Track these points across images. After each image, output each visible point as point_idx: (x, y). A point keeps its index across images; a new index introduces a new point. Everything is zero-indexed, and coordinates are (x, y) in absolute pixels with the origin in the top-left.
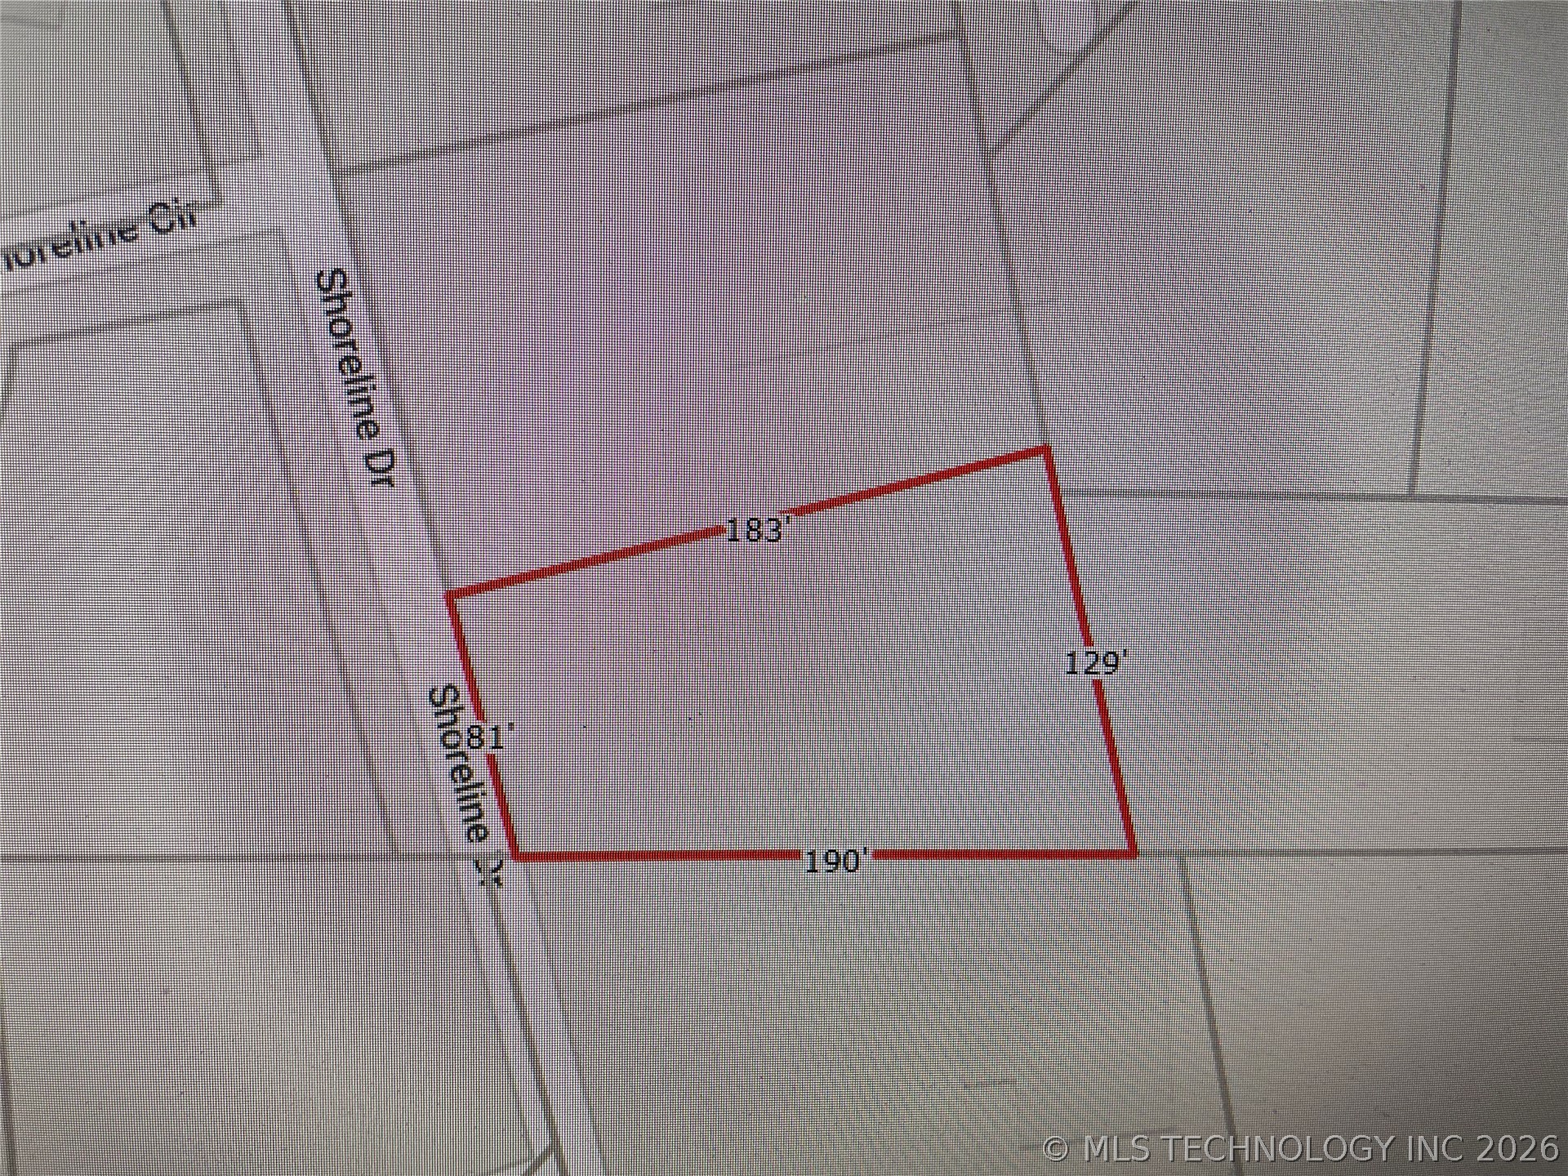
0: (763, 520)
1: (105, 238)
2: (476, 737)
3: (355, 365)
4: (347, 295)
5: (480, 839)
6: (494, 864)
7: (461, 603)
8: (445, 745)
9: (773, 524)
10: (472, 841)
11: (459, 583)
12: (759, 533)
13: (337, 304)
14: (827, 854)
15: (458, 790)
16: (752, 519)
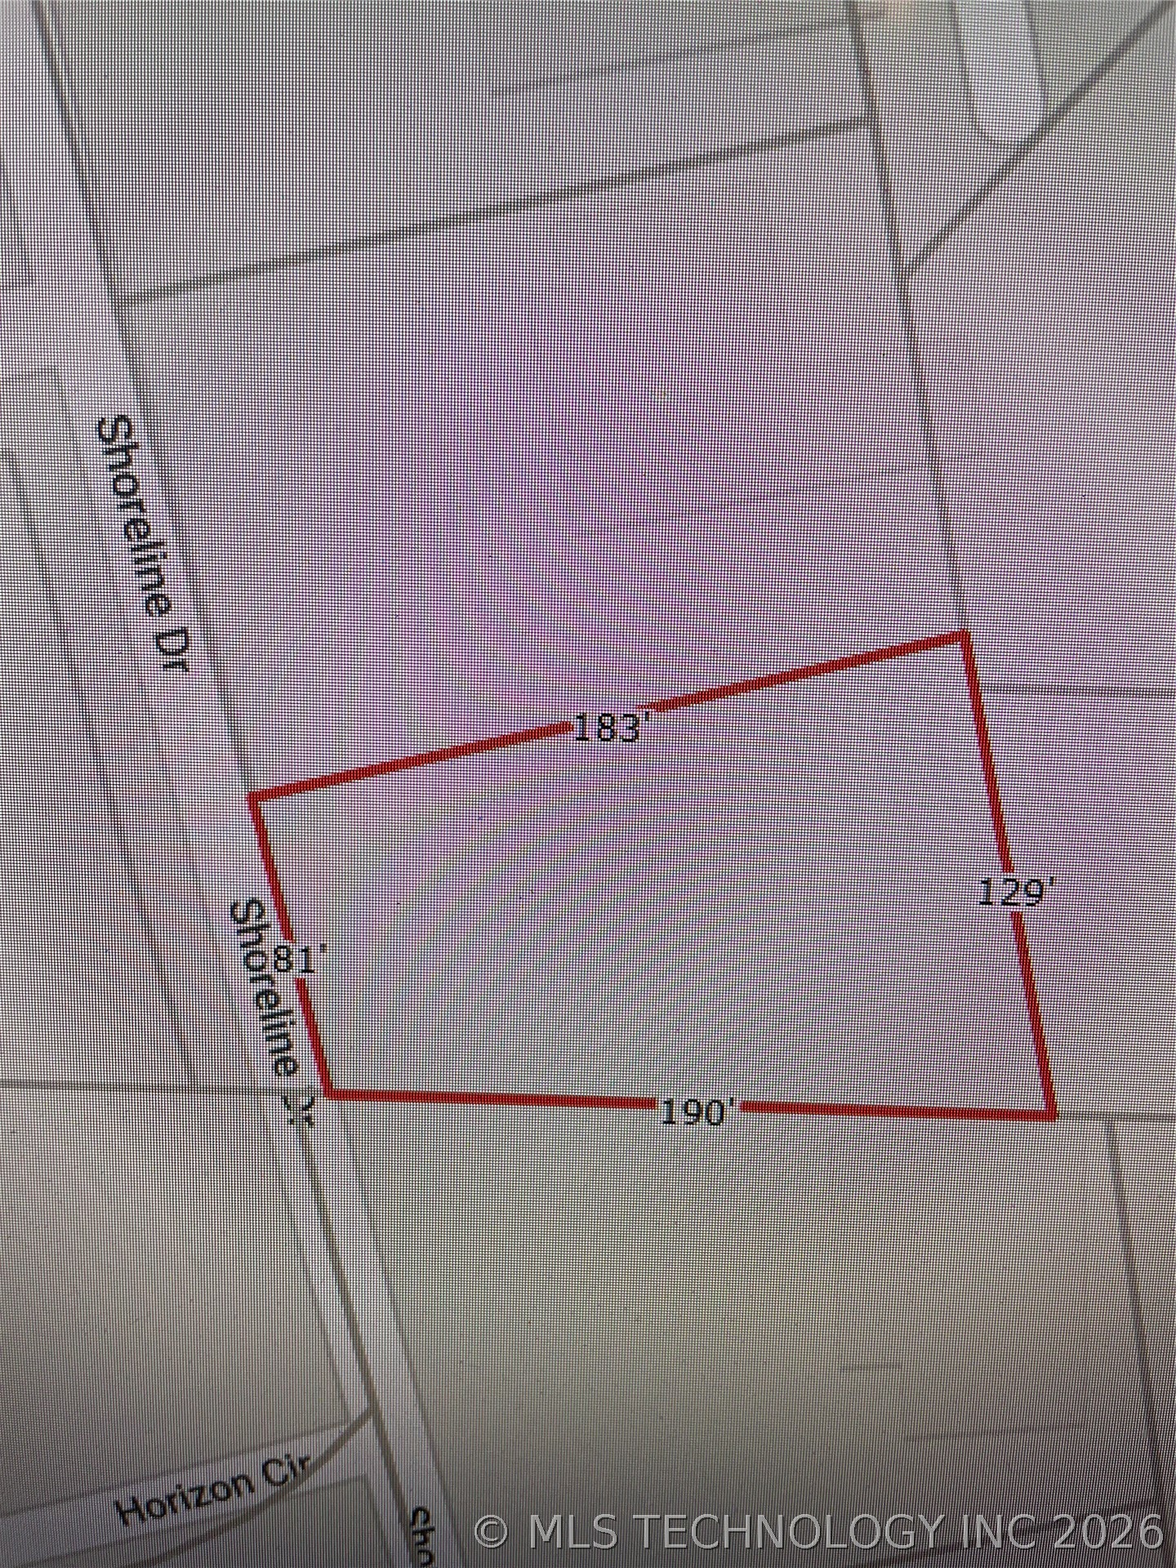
0: (618, 715)
2: (284, 959)
3: (142, 528)
4: (132, 447)
5: (289, 1073)
6: (304, 1101)
7: (267, 807)
8: (249, 967)
9: (630, 722)
10: (280, 1075)
11: (263, 784)
12: (612, 731)
13: (121, 457)
14: (687, 1104)
15: (264, 1018)
16: (604, 715)
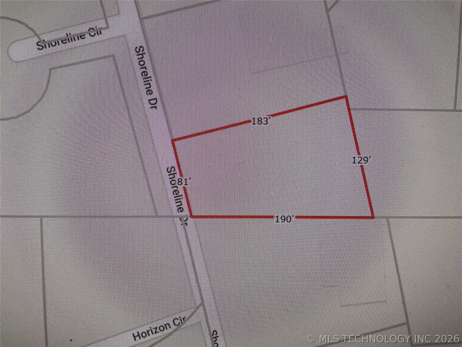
0: (263, 118)
1: (76, 38)
2: (180, 182)
3: (146, 73)
4: (144, 54)
5: (181, 212)
6: (185, 219)
7: (176, 143)
8: (171, 184)
9: (266, 119)
10: (179, 212)
11: (175, 137)
12: (261, 122)
13: (141, 56)
14: (282, 217)
15: (175, 197)
16: (259, 118)
